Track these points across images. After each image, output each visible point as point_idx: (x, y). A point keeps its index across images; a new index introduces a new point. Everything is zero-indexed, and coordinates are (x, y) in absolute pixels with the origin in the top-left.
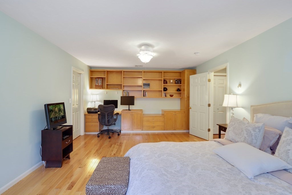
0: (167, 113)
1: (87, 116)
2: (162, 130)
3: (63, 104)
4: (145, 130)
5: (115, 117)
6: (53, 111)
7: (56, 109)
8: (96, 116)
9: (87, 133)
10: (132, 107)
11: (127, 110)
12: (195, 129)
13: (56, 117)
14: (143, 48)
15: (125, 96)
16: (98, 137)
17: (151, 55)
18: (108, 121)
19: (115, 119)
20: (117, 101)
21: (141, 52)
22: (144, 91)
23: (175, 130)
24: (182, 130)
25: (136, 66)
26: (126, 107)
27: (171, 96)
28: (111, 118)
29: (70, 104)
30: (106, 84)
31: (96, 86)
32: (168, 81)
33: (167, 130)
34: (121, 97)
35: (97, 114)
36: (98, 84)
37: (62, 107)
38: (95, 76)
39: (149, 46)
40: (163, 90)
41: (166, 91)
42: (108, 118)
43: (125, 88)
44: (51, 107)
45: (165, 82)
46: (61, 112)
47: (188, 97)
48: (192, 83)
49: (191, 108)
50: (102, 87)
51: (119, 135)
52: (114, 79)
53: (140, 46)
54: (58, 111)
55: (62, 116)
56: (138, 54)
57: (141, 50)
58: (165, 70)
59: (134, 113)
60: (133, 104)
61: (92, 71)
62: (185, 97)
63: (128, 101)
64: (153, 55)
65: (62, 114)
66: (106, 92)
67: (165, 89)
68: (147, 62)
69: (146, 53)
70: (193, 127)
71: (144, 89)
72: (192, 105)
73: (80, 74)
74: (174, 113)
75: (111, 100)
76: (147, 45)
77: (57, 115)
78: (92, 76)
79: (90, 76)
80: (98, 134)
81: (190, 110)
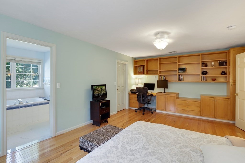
0: (204, 98)
1: (131, 95)
2: (198, 115)
3: (105, 85)
4: (178, 113)
5: (149, 98)
6: (96, 90)
7: (99, 88)
8: (135, 96)
9: (130, 108)
10: (166, 90)
11: (162, 92)
12: (242, 121)
13: (99, 94)
14: (158, 36)
15: (162, 80)
16: (136, 112)
17: (167, 42)
18: (143, 100)
19: (149, 99)
20: (154, 84)
21: (157, 40)
22: (179, 75)
23: (214, 118)
24: (226, 120)
25: (170, 52)
26: (162, 90)
27: (214, 80)
28: (146, 98)
29: (115, 85)
30: (145, 70)
31: (138, 72)
32: (208, 64)
33: (204, 116)
34: (157, 81)
35: (136, 94)
36: (140, 71)
37: (104, 87)
38: (138, 64)
39: (164, 33)
40: (201, 73)
41: (206, 75)
42: (143, 98)
43: (162, 73)
44: (95, 87)
45: (205, 65)
46: (103, 91)
47: (234, 82)
48: (239, 64)
49: (237, 95)
50: (143, 73)
51: (152, 113)
52: (152, 66)
53: (156, 34)
54: (100, 90)
55: (104, 93)
56: (153, 42)
57: (157, 38)
58: (203, 53)
59: (168, 95)
60: (167, 87)
61: (136, 61)
62: (230, 81)
63: (164, 84)
64: (168, 41)
65: (104, 92)
66: (146, 77)
67: (205, 73)
68: (163, 49)
69: (161, 41)
70: (240, 119)
71: (180, 74)
72: (239, 91)
73: (125, 64)
74: (213, 99)
75: (149, 83)
76: (163, 33)
77: (99, 93)
78: (136, 65)
79: (134, 65)
80: (136, 110)
81: (236, 97)
